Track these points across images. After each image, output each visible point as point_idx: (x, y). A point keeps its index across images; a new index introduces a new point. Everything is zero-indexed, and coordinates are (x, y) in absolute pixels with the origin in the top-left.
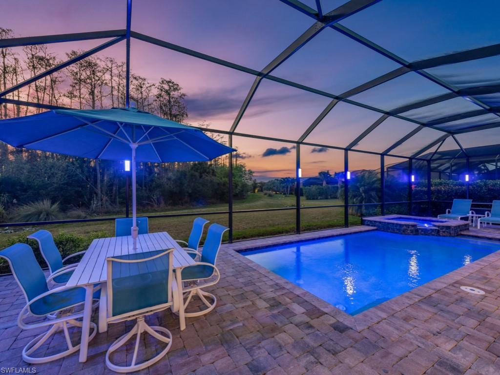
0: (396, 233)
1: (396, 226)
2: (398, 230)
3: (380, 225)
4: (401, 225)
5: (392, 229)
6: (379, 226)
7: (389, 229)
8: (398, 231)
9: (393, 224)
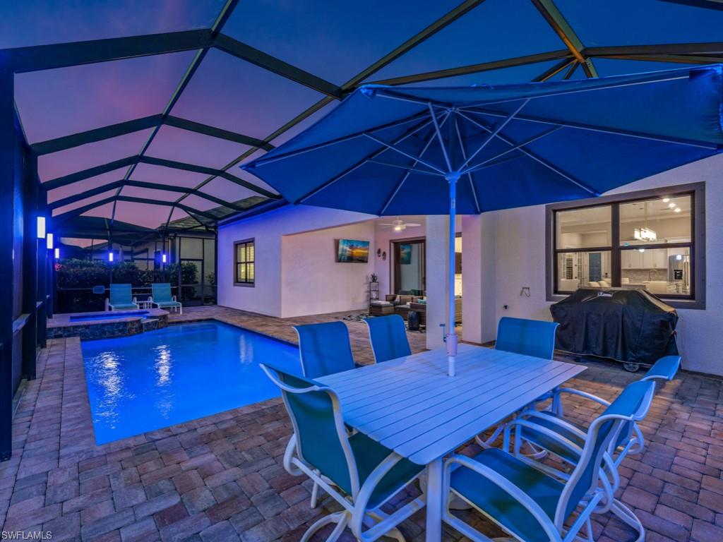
0: (118, 337)
1: (117, 327)
2: (120, 331)
3: (87, 330)
4: (125, 324)
5: (109, 332)
6: (85, 333)
7: (105, 334)
8: (120, 334)
9: (112, 324)
